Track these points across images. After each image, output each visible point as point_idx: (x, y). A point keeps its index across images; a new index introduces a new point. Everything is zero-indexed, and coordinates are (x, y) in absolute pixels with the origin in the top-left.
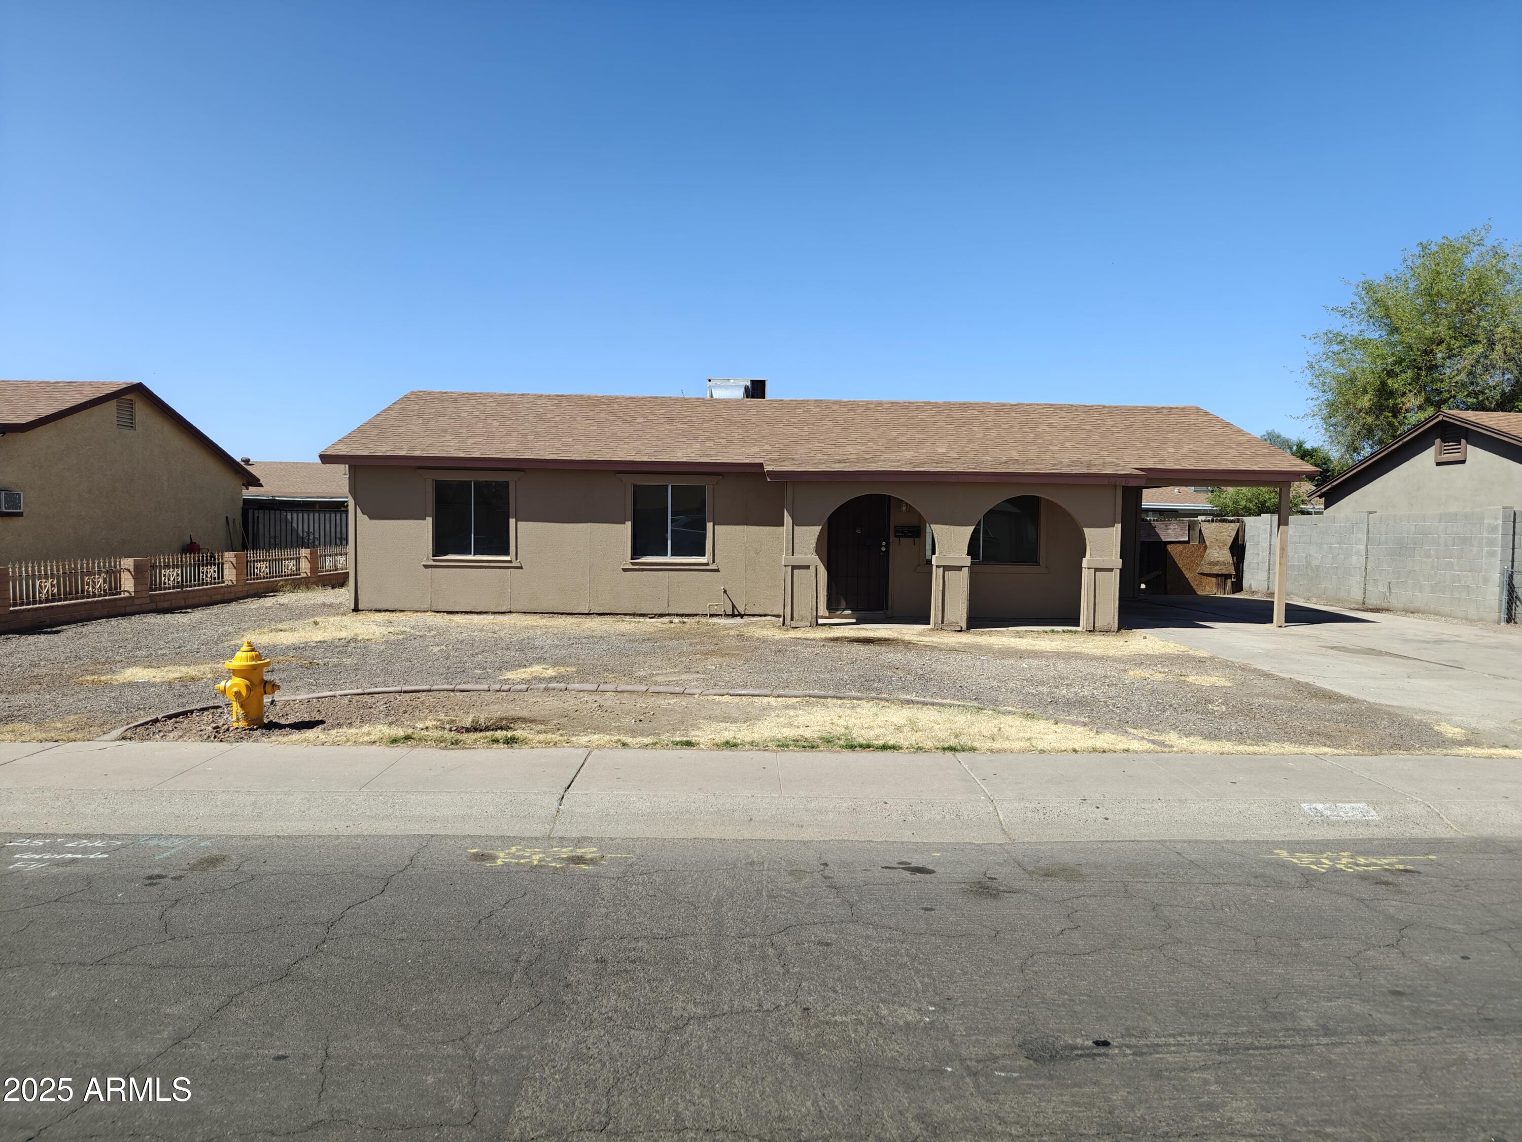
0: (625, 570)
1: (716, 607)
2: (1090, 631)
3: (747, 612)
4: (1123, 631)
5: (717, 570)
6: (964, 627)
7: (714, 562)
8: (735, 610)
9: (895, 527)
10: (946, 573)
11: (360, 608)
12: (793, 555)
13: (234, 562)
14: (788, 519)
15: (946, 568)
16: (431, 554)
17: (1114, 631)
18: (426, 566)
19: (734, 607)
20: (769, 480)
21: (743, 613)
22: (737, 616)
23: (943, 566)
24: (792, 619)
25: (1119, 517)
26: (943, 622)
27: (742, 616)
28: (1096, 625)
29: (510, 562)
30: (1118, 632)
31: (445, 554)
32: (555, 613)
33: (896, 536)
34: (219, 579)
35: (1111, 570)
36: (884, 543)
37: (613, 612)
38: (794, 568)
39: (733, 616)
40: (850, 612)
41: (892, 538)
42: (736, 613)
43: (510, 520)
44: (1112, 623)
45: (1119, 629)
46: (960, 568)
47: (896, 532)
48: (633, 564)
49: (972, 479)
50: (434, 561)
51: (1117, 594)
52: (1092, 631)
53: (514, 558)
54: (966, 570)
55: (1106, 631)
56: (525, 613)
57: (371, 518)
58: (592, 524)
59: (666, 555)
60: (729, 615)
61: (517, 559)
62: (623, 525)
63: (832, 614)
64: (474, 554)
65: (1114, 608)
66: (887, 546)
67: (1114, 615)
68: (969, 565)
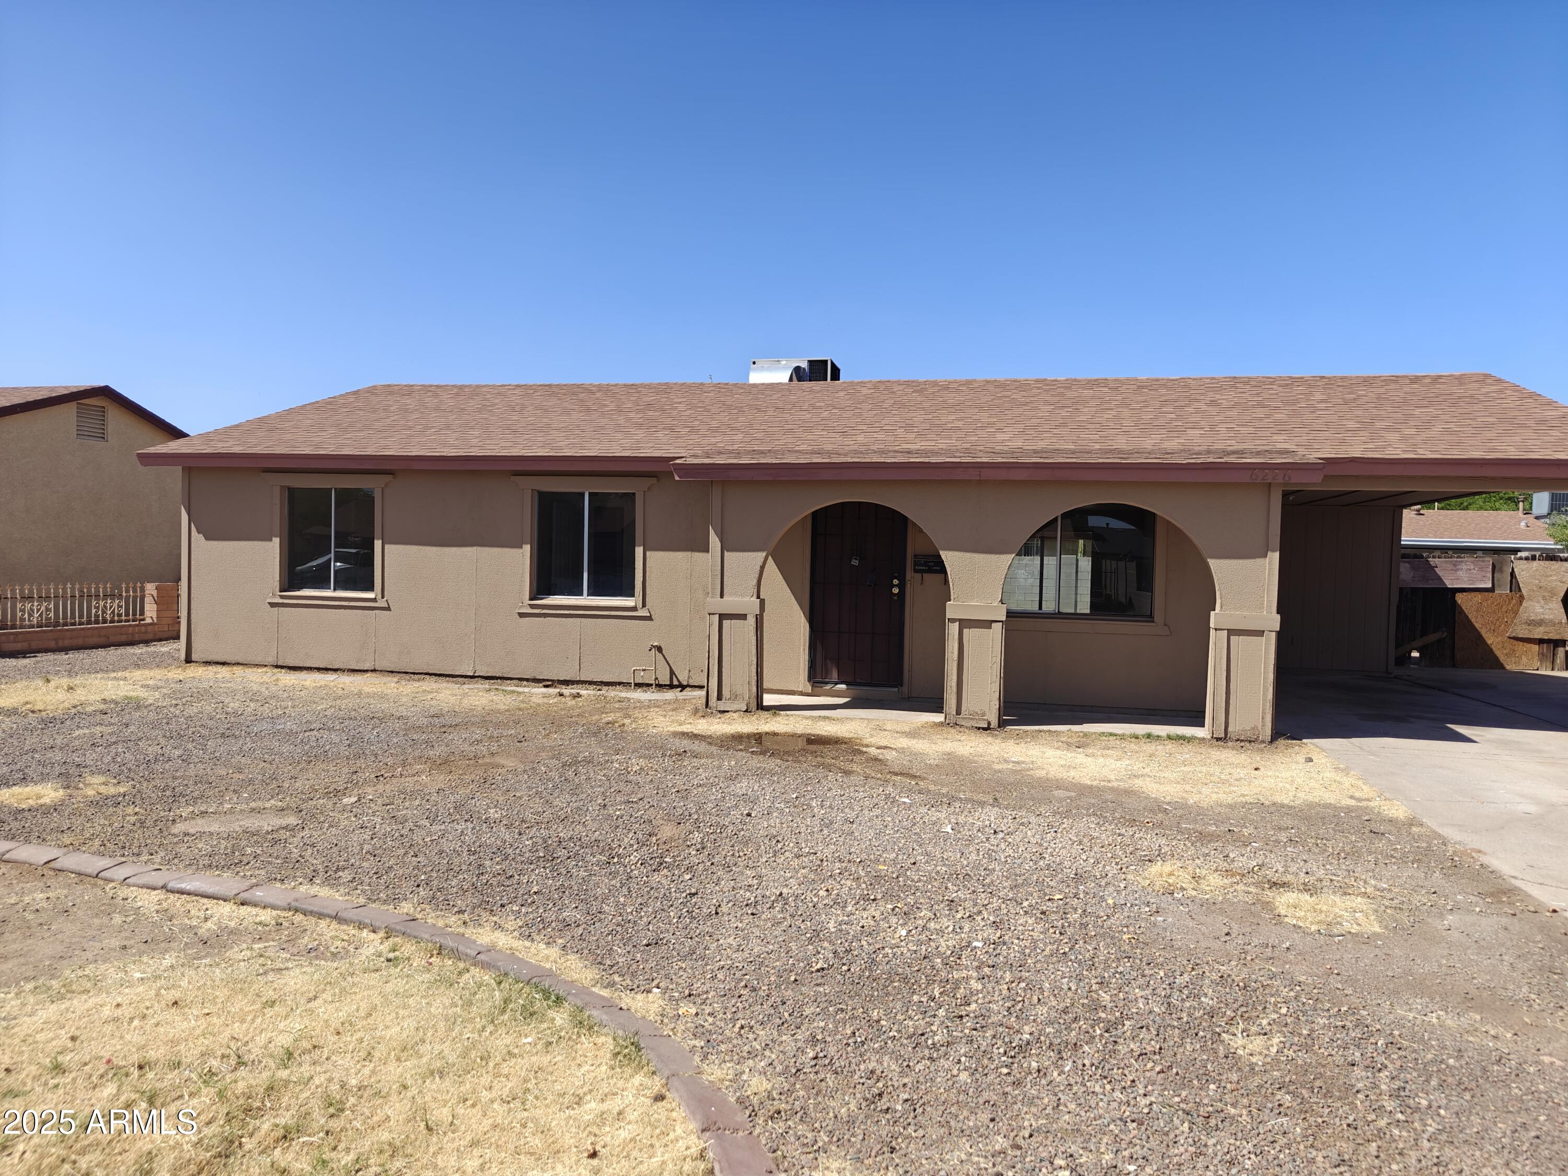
0: (521, 615)
1: (642, 673)
2: (1218, 739)
3: (692, 682)
4: (1281, 742)
5: (650, 618)
6: (994, 723)
7: (644, 605)
8: (675, 679)
9: (915, 556)
10: (966, 631)
11: (193, 659)
12: (722, 596)
13: (155, 596)
14: (714, 541)
15: (965, 624)
16: (278, 589)
17: (1263, 742)
18: (272, 605)
19: (672, 673)
20: (677, 478)
21: (685, 683)
22: (677, 687)
23: (960, 620)
24: (719, 698)
25: (1276, 540)
26: (958, 712)
27: (683, 687)
28: (1230, 729)
29: (374, 600)
30: (1271, 742)
31: (299, 589)
32: (430, 674)
33: (916, 571)
34: (127, 614)
35: (1260, 633)
36: (896, 582)
37: (506, 676)
38: (722, 617)
39: (671, 686)
40: (843, 686)
41: (909, 574)
42: (675, 682)
43: (376, 541)
44: (1260, 728)
45: (1274, 738)
46: (988, 624)
47: (916, 564)
48: (532, 606)
49: (1002, 475)
50: (282, 597)
51: (1271, 677)
52: (1223, 739)
53: (380, 596)
54: (997, 627)
55: (1247, 741)
56: (392, 672)
57: (207, 539)
58: (479, 549)
59: (582, 595)
60: (665, 685)
61: (383, 597)
62: (521, 551)
63: (817, 690)
64: (335, 590)
65: (1264, 700)
66: (902, 587)
67: (1264, 713)
68: (1004, 618)
